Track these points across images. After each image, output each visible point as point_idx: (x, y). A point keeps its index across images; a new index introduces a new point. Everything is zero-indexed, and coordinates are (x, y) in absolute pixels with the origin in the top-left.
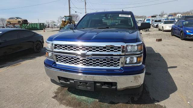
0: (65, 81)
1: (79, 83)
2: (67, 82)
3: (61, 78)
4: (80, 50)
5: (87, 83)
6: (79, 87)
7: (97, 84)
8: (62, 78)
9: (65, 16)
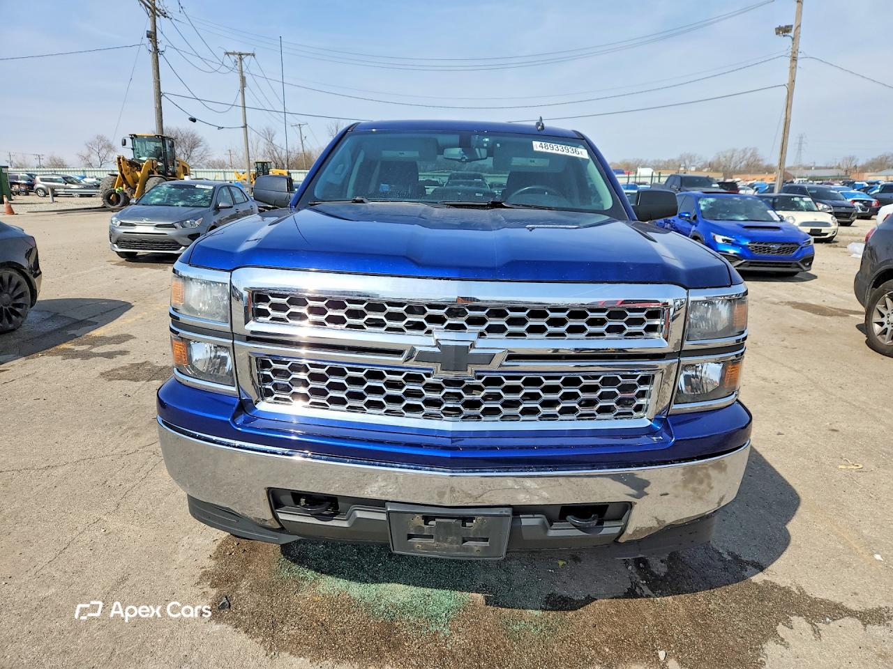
0: (318, 516)
1: (421, 522)
2: (330, 517)
3: (287, 499)
4: (429, 326)
5: (466, 520)
6: (412, 547)
7: (527, 521)
8: (297, 496)
9: (134, 137)
